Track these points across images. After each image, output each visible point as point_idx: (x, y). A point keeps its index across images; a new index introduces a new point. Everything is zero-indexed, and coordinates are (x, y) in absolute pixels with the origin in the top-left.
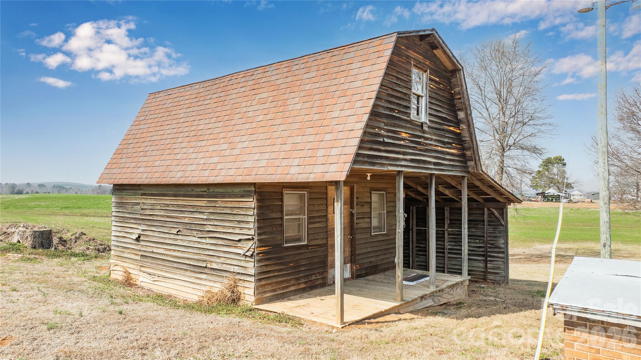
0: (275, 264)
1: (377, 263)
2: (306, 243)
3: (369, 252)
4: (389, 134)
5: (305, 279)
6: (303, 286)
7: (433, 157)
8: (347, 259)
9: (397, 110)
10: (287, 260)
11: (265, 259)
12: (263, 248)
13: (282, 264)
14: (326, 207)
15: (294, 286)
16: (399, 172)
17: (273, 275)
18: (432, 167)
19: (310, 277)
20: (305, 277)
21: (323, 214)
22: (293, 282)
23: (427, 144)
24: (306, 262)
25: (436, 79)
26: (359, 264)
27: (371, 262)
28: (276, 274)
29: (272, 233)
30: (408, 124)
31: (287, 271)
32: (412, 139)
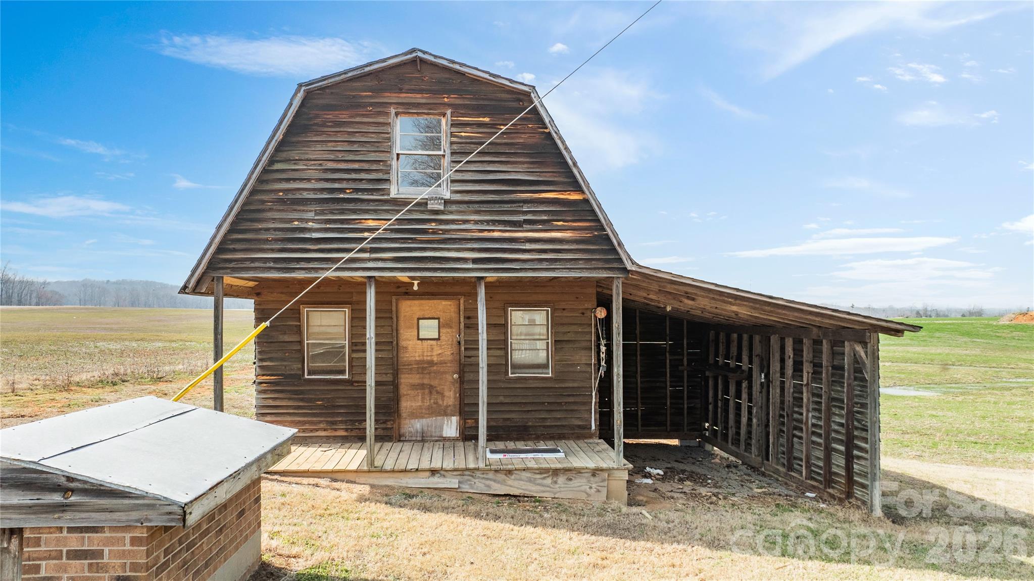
0: (289, 399)
1: (527, 423)
2: (347, 377)
3: (502, 404)
4: (328, 226)
5: (346, 425)
6: (342, 433)
7: (473, 250)
8: (449, 408)
9: (349, 189)
10: (310, 396)
11: (273, 390)
12: (268, 377)
13: (302, 400)
14: (391, 330)
15: (325, 430)
16: (370, 278)
17: (285, 411)
18: (470, 266)
19: (357, 424)
20: (346, 423)
21: (383, 340)
22: (322, 426)
23: (445, 231)
24: (347, 402)
25: (481, 119)
26: (473, 419)
27: (508, 419)
28: (292, 411)
29: (283, 360)
30: (384, 206)
31: (311, 409)
32: (397, 227)
